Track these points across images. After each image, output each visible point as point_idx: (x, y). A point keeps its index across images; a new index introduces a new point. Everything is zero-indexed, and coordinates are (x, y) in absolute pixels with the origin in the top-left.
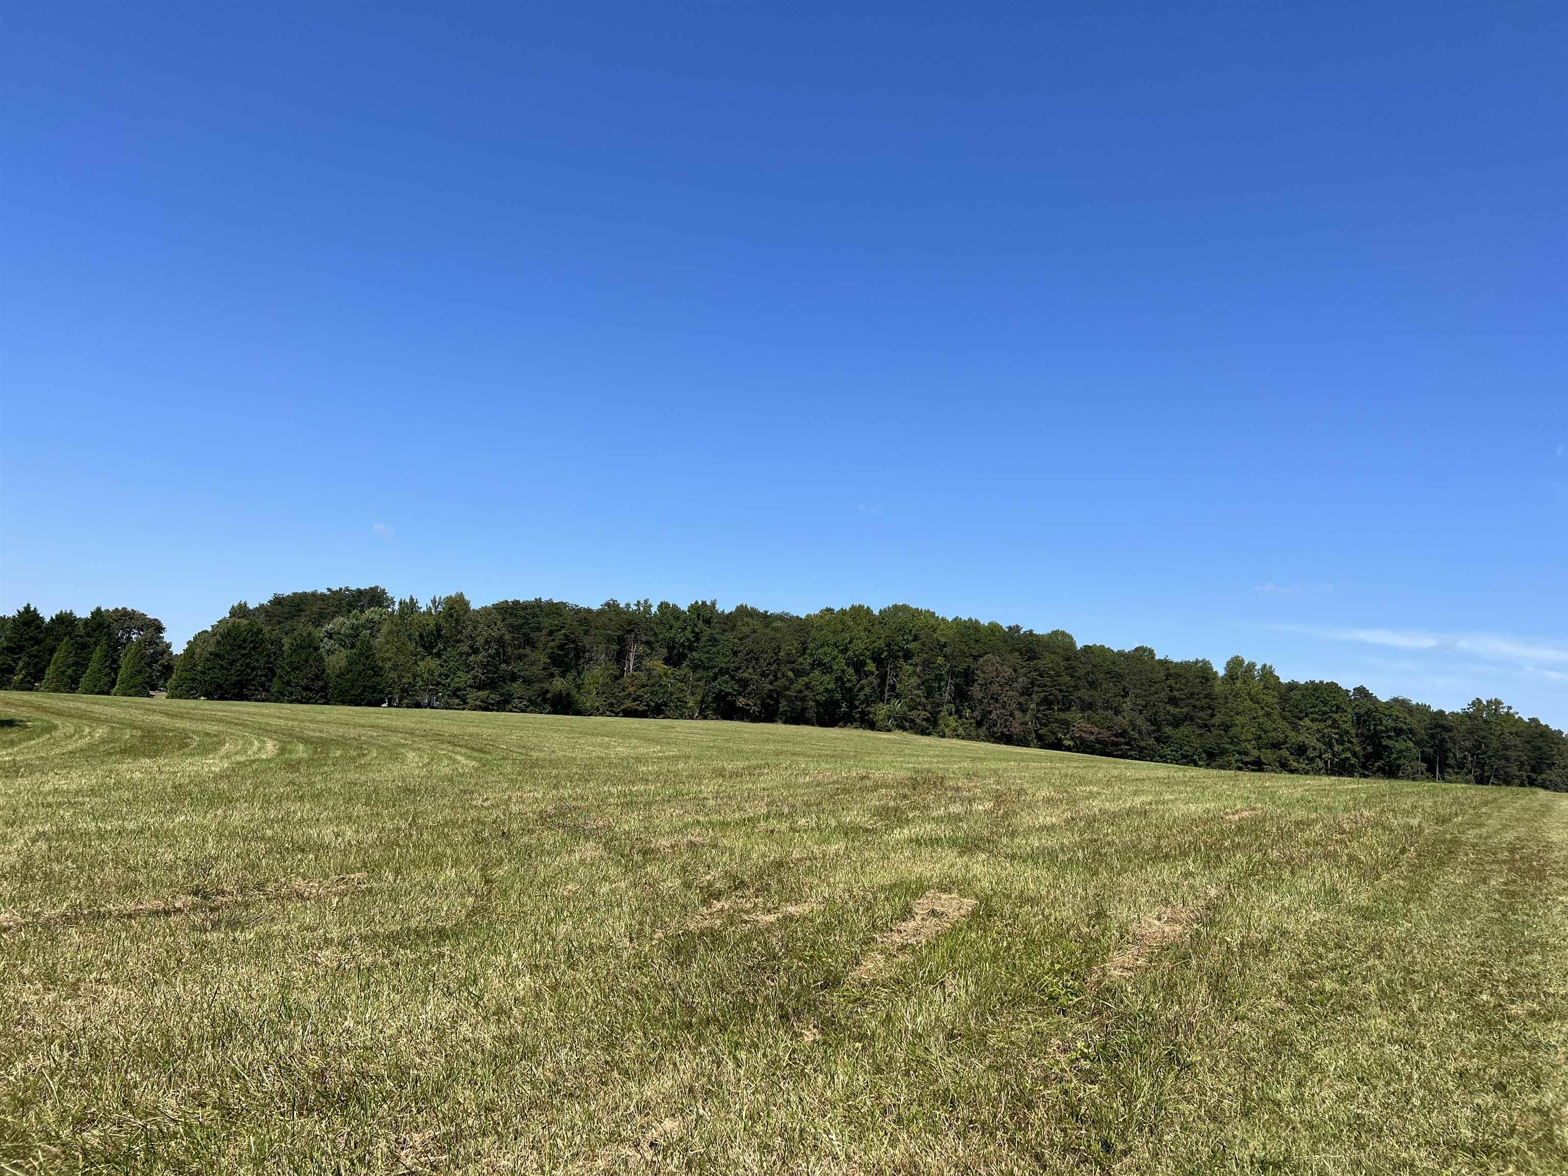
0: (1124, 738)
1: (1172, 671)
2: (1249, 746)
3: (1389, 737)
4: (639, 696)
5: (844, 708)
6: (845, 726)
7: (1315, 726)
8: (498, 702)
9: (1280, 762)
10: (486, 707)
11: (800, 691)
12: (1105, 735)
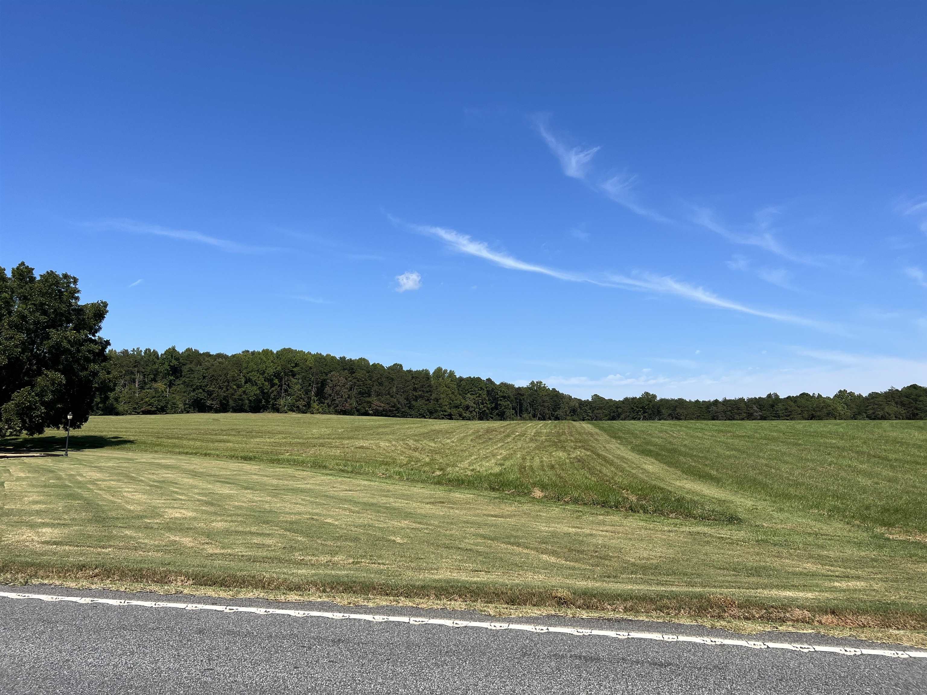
1: (414, 375)
2: (446, 408)
3: (501, 400)
6: (263, 412)
7: (472, 397)
9: (459, 415)
11: (241, 396)
12: (387, 407)
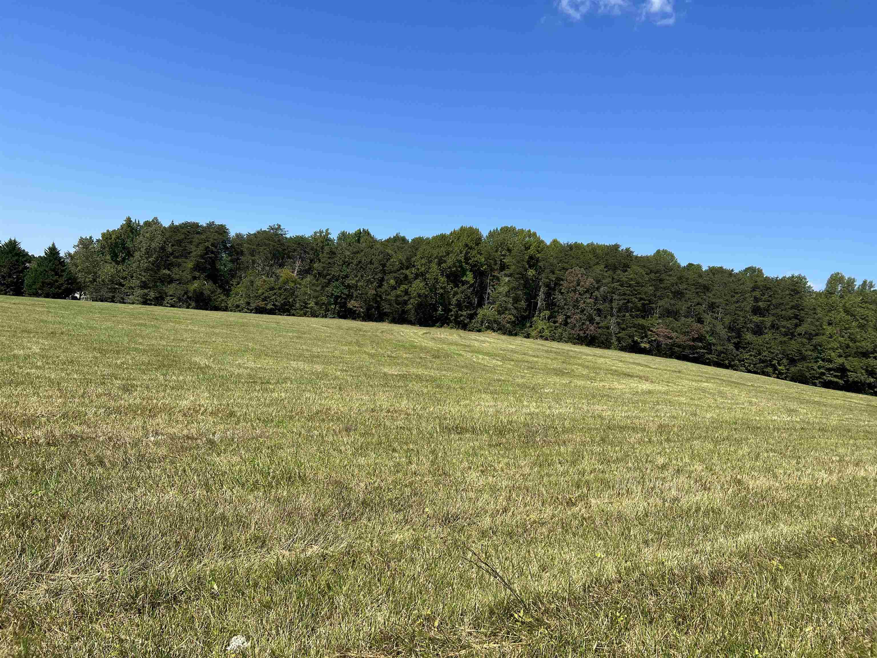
0: (701, 342)
2: (833, 354)
4: (266, 297)
6: (442, 326)
8: (156, 298)
9: (867, 371)
10: (145, 303)
12: (682, 339)
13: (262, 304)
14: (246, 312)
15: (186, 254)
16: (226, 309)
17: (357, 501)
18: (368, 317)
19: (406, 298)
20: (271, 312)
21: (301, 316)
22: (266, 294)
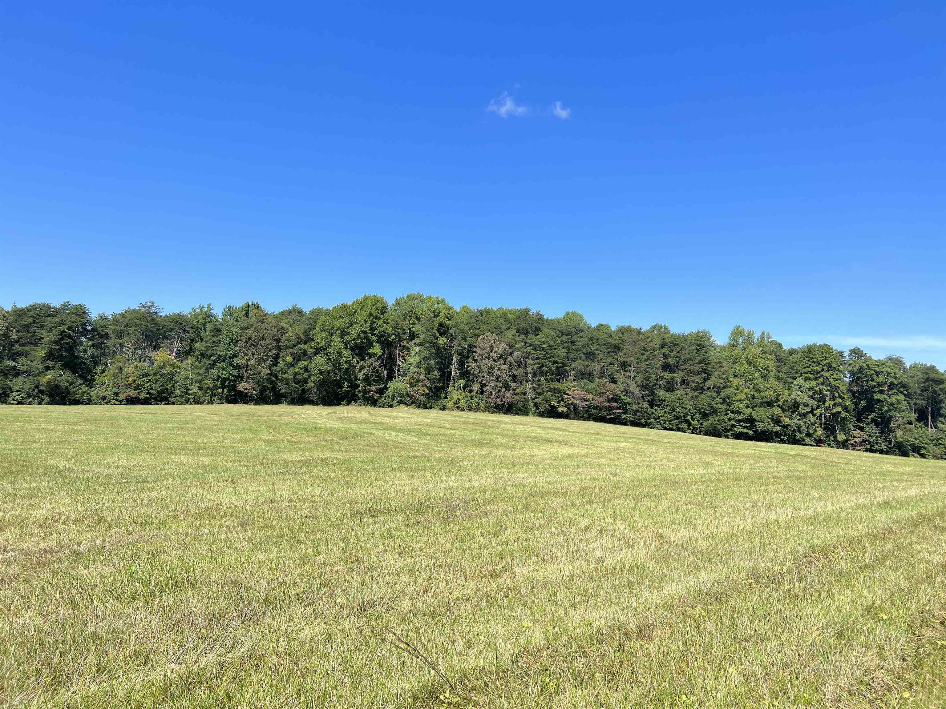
0: (616, 402)
1: (667, 340)
2: (741, 406)
3: (882, 392)
4: (138, 385)
5: (346, 387)
7: (807, 385)
9: (772, 419)
12: (598, 401)
13: (133, 393)
14: (115, 404)
15: (36, 342)
16: (89, 402)
17: (258, 600)
18: (262, 400)
19: (305, 375)
20: (146, 402)
21: (181, 404)
22: (139, 382)
